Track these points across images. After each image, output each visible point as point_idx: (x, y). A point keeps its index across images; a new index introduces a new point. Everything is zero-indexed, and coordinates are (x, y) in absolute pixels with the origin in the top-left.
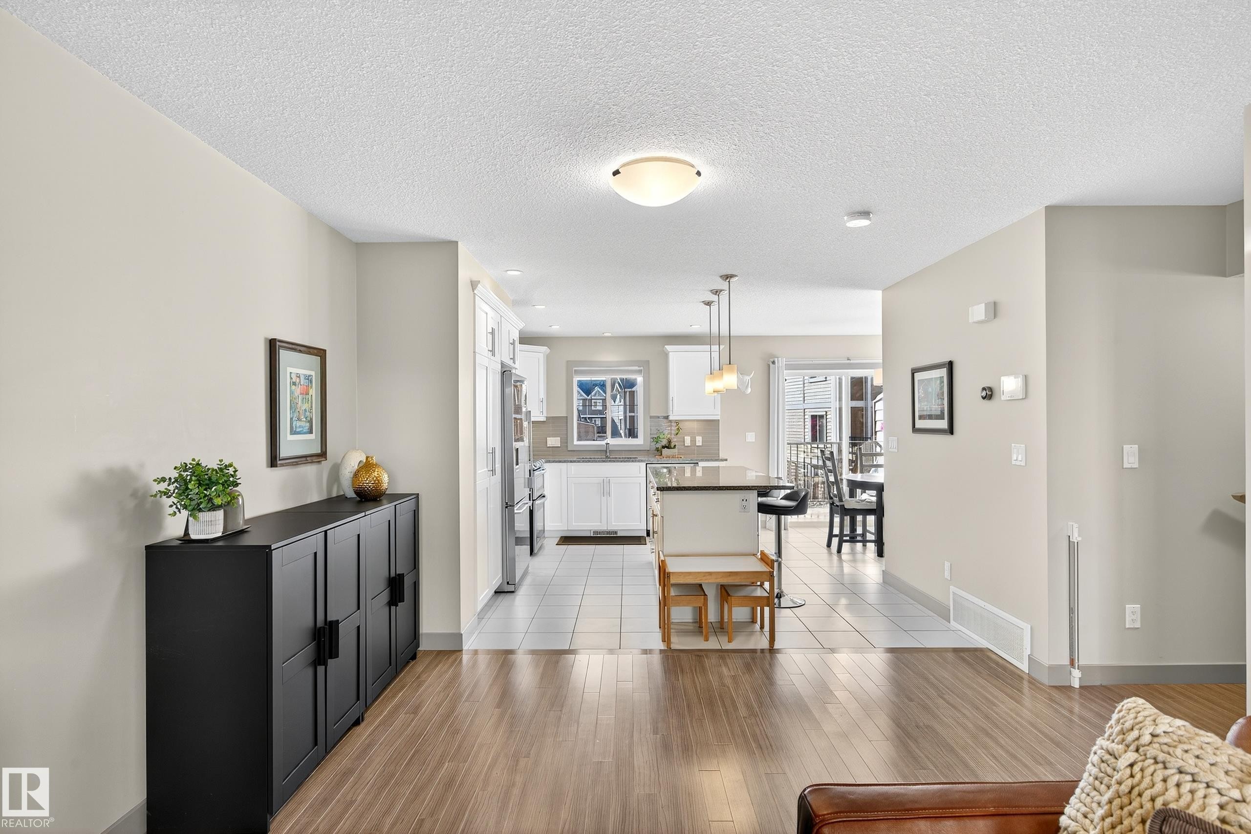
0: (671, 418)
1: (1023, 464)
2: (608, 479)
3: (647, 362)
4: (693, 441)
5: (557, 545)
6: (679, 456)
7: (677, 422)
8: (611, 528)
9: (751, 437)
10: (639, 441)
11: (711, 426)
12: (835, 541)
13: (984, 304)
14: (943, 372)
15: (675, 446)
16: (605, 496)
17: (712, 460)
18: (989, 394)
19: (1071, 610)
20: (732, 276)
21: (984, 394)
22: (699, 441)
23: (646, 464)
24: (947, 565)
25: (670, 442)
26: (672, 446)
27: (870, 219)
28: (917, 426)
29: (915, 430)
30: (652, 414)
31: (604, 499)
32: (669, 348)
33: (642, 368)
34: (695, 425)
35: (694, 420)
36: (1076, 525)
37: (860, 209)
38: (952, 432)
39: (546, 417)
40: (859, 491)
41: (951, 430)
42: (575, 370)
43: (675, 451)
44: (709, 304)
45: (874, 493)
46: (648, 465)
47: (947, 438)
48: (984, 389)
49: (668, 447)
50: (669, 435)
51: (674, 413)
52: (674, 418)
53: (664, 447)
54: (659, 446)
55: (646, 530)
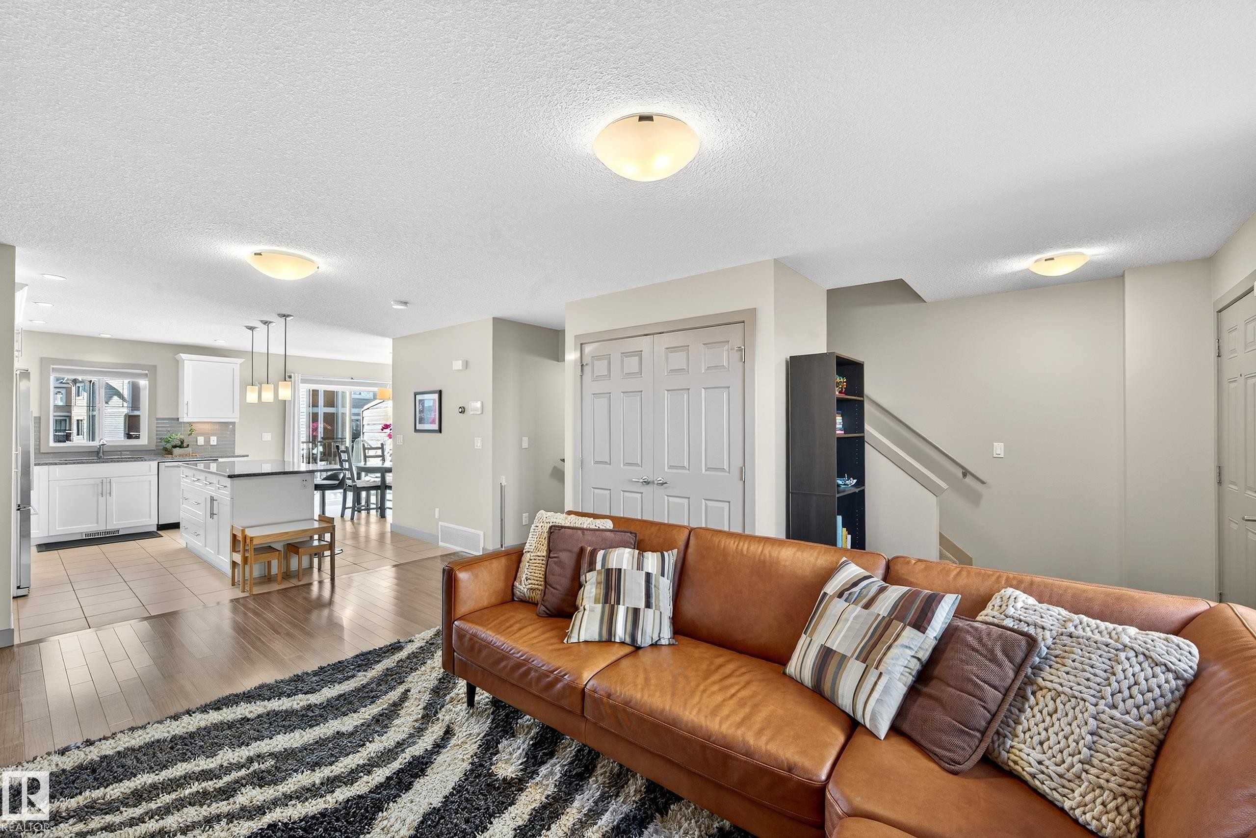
0: (180, 420)
1: (481, 448)
2: (108, 479)
3: (155, 367)
4: (207, 441)
5: (38, 551)
6: (194, 455)
7: (190, 424)
8: (110, 527)
9: (267, 437)
10: (144, 440)
11: (226, 428)
12: (348, 513)
13: (461, 361)
14: (436, 396)
15: (188, 445)
16: (104, 497)
17: (229, 457)
18: (463, 411)
19: (502, 520)
20: (289, 316)
21: (460, 410)
22: (214, 441)
23: (158, 462)
24: (437, 510)
25: (182, 442)
26: (185, 445)
27: (407, 306)
28: (417, 428)
29: (416, 430)
30: (159, 416)
31: (102, 500)
32: (183, 356)
33: (147, 372)
34: (208, 427)
35: (208, 423)
36: (504, 477)
37: (403, 300)
38: (441, 432)
40: (363, 474)
41: (440, 431)
43: (189, 450)
44: (252, 328)
45: (379, 475)
46: (160, 463)
47: (439, 434)
48: (460, 408)
49: (180, 447)
50: (180, 436)
51: (185, 415)
52: (186, 420)
53: (175, 447)
54: (169, 446)
55: (158, 525)
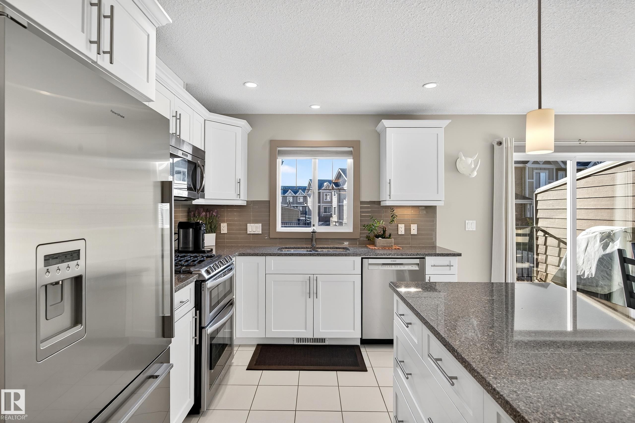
0: (383, 204)
2: (315, 276)
3: (358, 142)
4: (408, 229)
5: (247, 370)
7: (392, 208)
8: (318, 334)
9: (471, 225)
10: (348, 229)
11: (428, 214)
15: (390, 235)
16: (312, 297)
22: (414, 229)
23: (362, 258)
25: (384, 231)
26: (387, 234)
30: (363, 199)
31: (310, 301)
32: (385, 123)
33: (351, 149)
34: (409, 212)
35: (409, 206)
39: (247, 201)
42: (279, 151)
43: (391, 240)
46: (363, 259)
49: (382, 236)
50: (382, 223)
51: (388, 198)
52: (388, 203)
53: (377, 236)
54: (372, 235)
55: (361, 339)
